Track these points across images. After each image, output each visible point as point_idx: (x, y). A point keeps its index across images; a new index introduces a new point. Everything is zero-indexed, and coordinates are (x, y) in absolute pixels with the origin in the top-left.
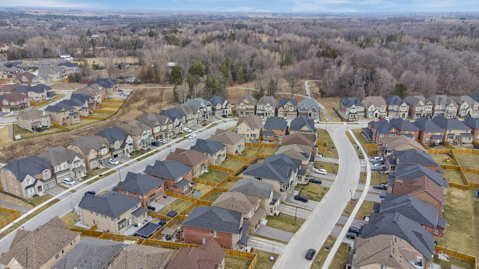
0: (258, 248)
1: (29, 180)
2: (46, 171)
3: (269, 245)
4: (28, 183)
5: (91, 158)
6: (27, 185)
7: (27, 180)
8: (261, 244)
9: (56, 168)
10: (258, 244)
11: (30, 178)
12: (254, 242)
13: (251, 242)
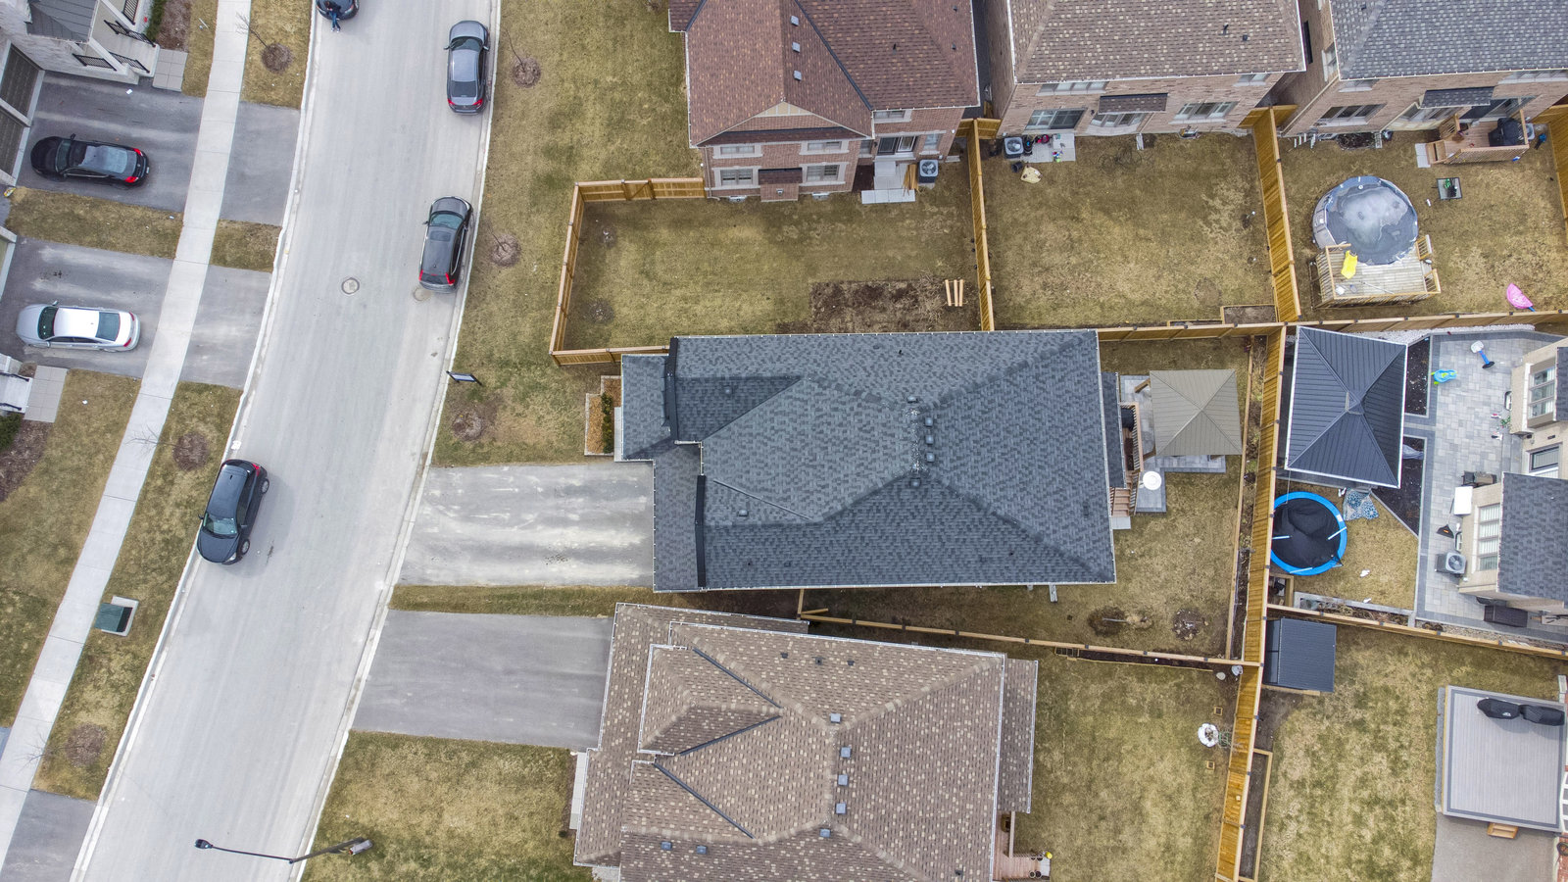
0: (577, 474)
3: (515, 536)
8: (565, 522)
10: (587, 522)
12: (616, 521)
13: (635, 520)
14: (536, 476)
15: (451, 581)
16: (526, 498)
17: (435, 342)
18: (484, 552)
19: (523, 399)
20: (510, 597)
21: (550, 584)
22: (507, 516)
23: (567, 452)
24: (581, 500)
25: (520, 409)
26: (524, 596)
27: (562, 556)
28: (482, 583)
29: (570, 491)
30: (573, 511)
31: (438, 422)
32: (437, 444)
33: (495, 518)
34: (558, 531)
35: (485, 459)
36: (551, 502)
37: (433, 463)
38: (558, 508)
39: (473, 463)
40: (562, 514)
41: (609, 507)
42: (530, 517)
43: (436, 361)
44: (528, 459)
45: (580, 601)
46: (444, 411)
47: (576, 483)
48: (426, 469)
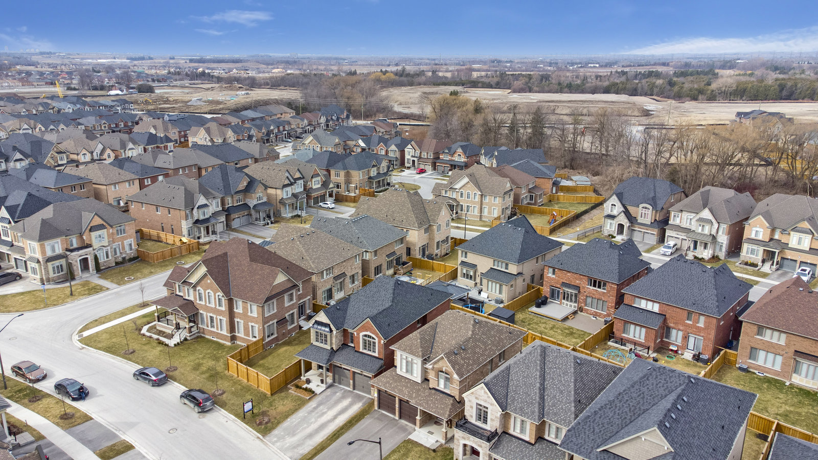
0: (312, 404)
1: (615, 205)
2: (646, 208)
4: (611, 211)
5: (753, 236)
6: (609, 212)
7: (612, 205)
9: (675, 216)
11: (617, 203)
12: (337, 402)
13: (343, 398)
14: (301, 413)
15: (311, 448)
16: (304, 419)
17: (223, 420)
18: (310, 436)
19: (271, 406)
20: (335, 435)
21: (341, 424)
22: (305, 425)
23: (302, 403)
24: (321, 407)
25: (273, 408)
26: (338, 431)
27: (335, 417)
28: (321, 440)
29: (315, 408)
30: (323, 409)
31: (251, 429)
32: (258, 432)
33: (302, 429)
34: (325, 416)
35: (279, 423)
36: (313, 414)
37: (263, 436)
38: (317, 413)
39: (276, 426)
40: (320, 413)
41: (332, 401)
42: (313, 420)
43: (229, 422)
44: (293, 413)
45: (355, 420)
46: (249, 426)
47: (314, 405)
48: (263, 439)
